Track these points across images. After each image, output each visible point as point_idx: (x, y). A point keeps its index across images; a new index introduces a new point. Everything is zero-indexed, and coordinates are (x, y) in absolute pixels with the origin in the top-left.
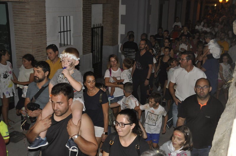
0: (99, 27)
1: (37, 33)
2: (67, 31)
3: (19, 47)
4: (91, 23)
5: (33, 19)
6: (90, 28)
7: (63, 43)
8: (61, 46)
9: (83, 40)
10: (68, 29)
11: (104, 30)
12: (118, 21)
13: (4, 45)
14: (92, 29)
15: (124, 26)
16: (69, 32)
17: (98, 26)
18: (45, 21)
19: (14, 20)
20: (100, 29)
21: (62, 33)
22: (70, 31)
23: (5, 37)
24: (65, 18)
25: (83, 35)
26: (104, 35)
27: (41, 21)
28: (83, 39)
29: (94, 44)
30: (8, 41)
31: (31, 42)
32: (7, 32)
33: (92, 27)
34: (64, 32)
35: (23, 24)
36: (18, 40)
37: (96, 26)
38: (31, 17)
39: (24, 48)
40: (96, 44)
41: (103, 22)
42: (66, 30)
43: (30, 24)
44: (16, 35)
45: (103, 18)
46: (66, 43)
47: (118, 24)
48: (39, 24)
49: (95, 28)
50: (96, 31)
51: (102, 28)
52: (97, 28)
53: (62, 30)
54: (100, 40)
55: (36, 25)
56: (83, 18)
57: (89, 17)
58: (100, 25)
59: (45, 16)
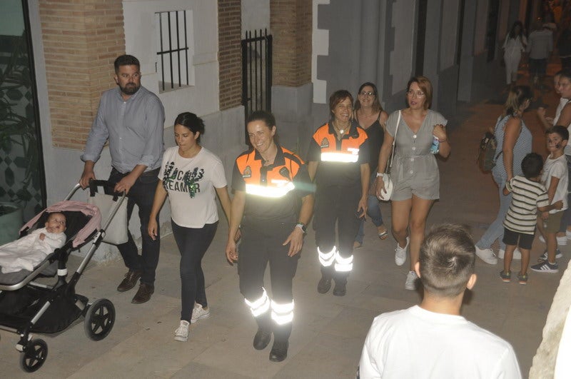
0: (261, 39)
1: (101, 57)
2: (179, 50)
3: (58, 93)
4: (240, 28)
5: (90, 20)
6: (236, 42)
7: (168, 80)
8: (164, 88)
9: (221, 73)
10: (182, 45)
11: (276, 47)
12: (311, 22)
13: (19, 89)
14: (244, 43)
15: (326, 33)
16: (183, 53)
17: (258, 35)
18: (123, 24)
19: (43, 25)
20: (264, 42)
21: (167, 56)
22: (186, 49)
23: (21, 68)
24: (173, 15)
25: (220, 59)
26: (274, 58)
27: (112, 25)
28: (221, 68)
29: (249, 83)
30: (29, 78)
31: (87, 79)
32: (26, 55)
33: (243, 37)
34: (171, 51)
35: (64, 33)
36: (53, 75)
37: (253, 36)
38: (86, 14)
39: (69, 95)
40: (254, 83)
41: (272, 23)
42: (174, 47)
43: (85, 34)
44: (47, 62)
45: (272, 15)
46: (176, 81)
47: (309, 29)
48: (105, 32)
49: (251, 40)
50: (254, 48)
51: (269, 39)
52: (256, 39)
53: (166, 48)
54: (264, 72)
55: (98, 36)
56: (220, 16)
57: (234, 13)
58: (263, 32)
59: (122, 12)
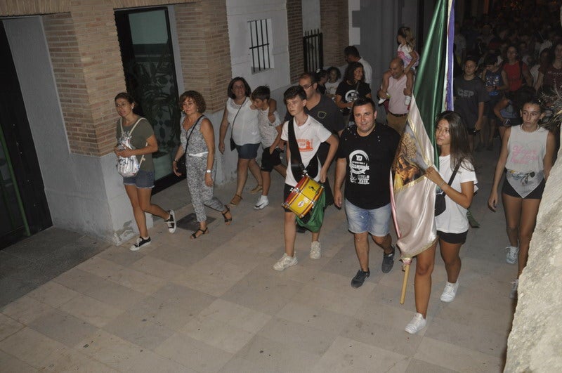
0: (315, 35)
1: (215, 53)
2: (263, 45)
3: (189, 78)
4: (302, 29)
5: (207, 29)
6: (300, 38)
7: (257, 66)
8: (254, 71)
9: (290, 59)
10: (265, 42)
11: (324, 40)
12: (348, 23)
13: (166, 77)
14: (305, 39)
15: (358, 30)
16: (265, 47)
17: (313, 34)
18: (228, 30)
19: (179, 35)
20: (317, 37)
21: (255, 50)
22: (268, 44)
23: (167, 63)
24: (259, 23)
25: (290, 50)
26: (324, 48)
27: (221, 32)
28: (290, 56)
29: (308, 65)
30: (172, 70)
31: (207, 67)
32: (170, 55)
33: (304, 35)
34: (258, 47)
35: (192, 39)
36: (186, 67)
37: (310, 34)
38: (205, 26)
39: (195, 78)
40: (311, 60)
41: (322, 25)
42: (260, 44)
44: (182, 58)
45: (321, 20)
46: (262, 66)
47: (347, 27)
48: (217, 36)
49: (308, 37)
50: (310, 42)
51: (321, 36)
52: (312, 36)
53: (255, 45)
54: (318, 57)
55: (212, 39)
56: (288, 21)
58: (317, 30)
59: (227, 23)
